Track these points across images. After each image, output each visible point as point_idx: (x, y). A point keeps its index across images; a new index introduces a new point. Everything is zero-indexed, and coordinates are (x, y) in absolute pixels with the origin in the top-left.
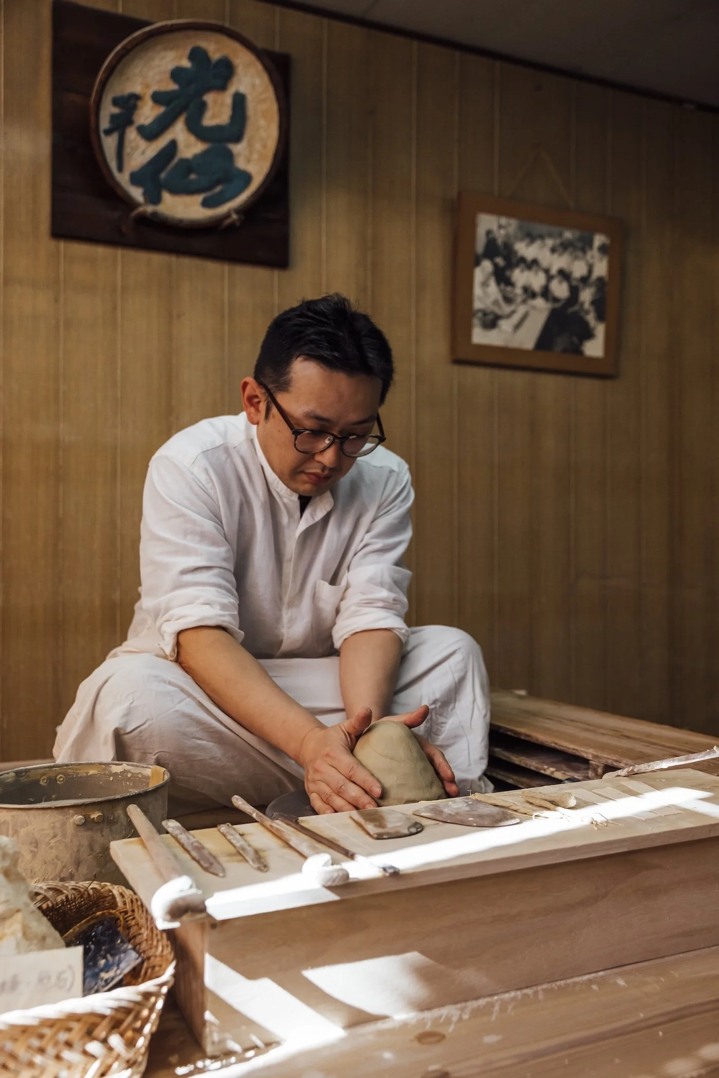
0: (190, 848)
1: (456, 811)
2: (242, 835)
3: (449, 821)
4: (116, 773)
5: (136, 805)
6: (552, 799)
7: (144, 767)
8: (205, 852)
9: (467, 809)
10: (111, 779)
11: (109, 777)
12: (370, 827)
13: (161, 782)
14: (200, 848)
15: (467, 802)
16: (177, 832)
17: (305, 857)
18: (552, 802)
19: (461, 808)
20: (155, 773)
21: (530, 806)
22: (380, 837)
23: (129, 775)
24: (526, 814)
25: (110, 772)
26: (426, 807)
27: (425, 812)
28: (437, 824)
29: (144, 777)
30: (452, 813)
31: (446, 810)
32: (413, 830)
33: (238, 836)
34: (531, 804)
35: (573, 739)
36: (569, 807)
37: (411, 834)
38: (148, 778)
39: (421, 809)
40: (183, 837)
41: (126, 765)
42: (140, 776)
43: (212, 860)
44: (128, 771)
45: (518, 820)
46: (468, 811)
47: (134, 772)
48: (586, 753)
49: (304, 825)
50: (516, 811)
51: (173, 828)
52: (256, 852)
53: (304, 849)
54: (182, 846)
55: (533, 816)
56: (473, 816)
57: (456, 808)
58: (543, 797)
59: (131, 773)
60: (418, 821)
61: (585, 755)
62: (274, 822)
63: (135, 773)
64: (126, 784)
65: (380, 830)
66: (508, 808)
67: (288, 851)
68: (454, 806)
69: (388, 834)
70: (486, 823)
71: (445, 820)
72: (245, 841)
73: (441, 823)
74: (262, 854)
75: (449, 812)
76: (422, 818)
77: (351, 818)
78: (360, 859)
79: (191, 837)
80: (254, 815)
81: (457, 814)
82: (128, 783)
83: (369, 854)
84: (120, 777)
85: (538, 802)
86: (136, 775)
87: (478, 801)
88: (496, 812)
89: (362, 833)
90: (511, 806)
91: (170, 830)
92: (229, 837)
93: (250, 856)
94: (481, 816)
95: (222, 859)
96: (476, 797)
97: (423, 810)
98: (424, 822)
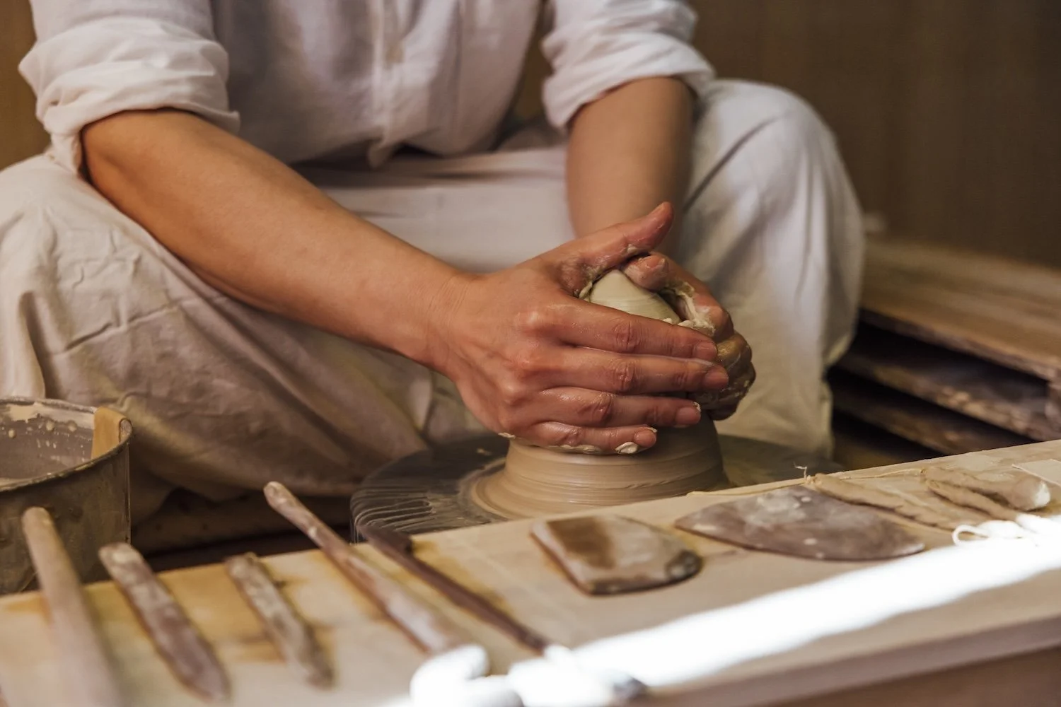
0: (153, 621)
1: (774, 520)
2: (280, 585)
3: (760, 545)
4: (21, 423)
5: (42, 510)
6: (993, 489)
7: (78, 410)
8: (188, 634)
9: (801, 515)
10: (11, 433)
11: (7, 430)
12: (578, 566)
13: (115, 444)
14: (178, 622)
15: (799, 499)
16: (130, 578)
17: (424, 650)
18: (995, 497)
19: (785, 513)
20: (101, 421)
21: (943, 505)
22: (600, 590)
23: (49, 427)
24: (934, 525)
25: (8, 419)
26: (705, 511)
27: (703, 522)
28: (733, 553)
29: (80, 430)
30: (767, 526)
31: (753, 520)
32: (678, 571)
33: (270, 589)
34: (943, 498)
35: (1013, 334)
36: (1033, 508)
37: (674, 582)
38: (87, 432)
39: (694, 514)
40: (142, 593)
41: (40, 405)
42: (72, 429)
43: (202, 656)
44: (47, 419)
45: (921, 546)
46: (802, 521)
47: (59, 420)
48: (1044, 366)
49: (424, 556)
50: (912, 518)
51: (123, 566)
52: (311, 631)
53: (421, 625)
54: (138, 614)
55: (955, 535)
56: (815, 534)
57: (775, 514)
58: (973, 484)
59: (52, 421)
60: (688, 548)
61: (1039, 370)
62: (355, 553)
63: (62, 423)
64: (44, 446)
65: (600, 574)
66: (891, 510)
67: (383, 629)
68: (771, 508)
69: (618, 581)
70: (846, 550)
71: (750, 543)
72: (288, 601)
73: (741, 551)
74: (324, 638)
75: (759, 523)
76: (696, 538)
77: (533, 536)
78: (556, 653)
79: (161, 593)
80: (312, 533)
81: (779, 528)
82: (48, 444)
83: (575, 642)
84: (30, 429)
85: (961, 496)
86: (63, 426)
87: (826, 496)
88: (867, 523)
89: (556, 578)
90: (901, 506)
91: (115, 571)
92: (252, 591)
93: (294, 643)
94: (834, 535)
95: (229, 654)
96: (819, 483)
97: (698, 516)
98: (704, 548)
